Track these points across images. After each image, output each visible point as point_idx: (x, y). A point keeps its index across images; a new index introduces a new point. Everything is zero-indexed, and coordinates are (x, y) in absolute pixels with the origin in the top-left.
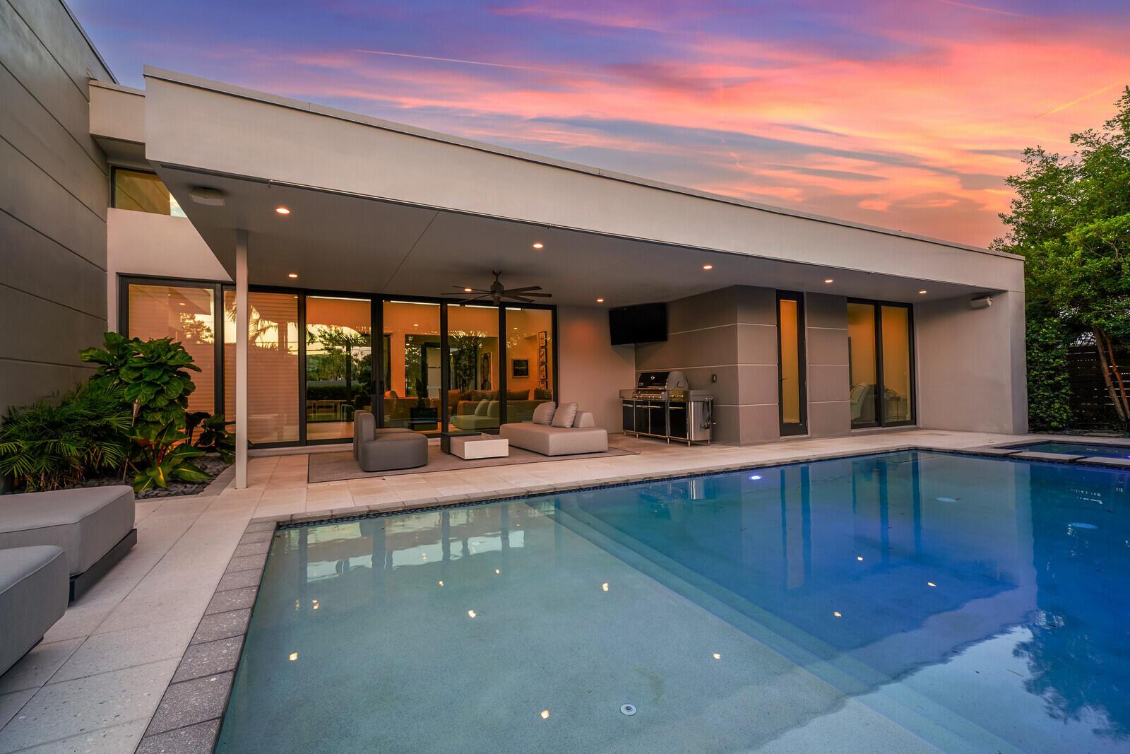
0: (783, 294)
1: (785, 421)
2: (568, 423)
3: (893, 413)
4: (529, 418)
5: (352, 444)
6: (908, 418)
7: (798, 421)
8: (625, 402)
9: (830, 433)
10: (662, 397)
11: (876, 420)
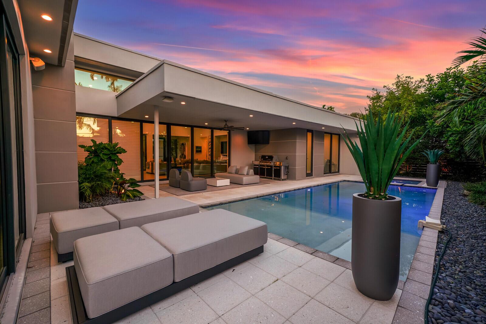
0: (309, 131)
1: (307, 172)
2: (245, 173)
3: (333, 169)
4: (226, 171)
5: (168, 181)
6: (337, 171)
7: (310, 172)
8: (254, 165)
9: (319, 176)
10: (272, 164)
11: (329, 171)
